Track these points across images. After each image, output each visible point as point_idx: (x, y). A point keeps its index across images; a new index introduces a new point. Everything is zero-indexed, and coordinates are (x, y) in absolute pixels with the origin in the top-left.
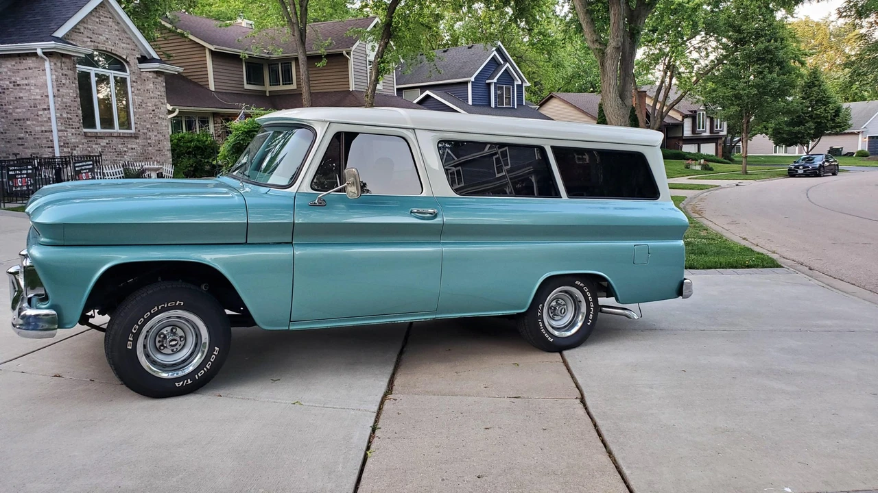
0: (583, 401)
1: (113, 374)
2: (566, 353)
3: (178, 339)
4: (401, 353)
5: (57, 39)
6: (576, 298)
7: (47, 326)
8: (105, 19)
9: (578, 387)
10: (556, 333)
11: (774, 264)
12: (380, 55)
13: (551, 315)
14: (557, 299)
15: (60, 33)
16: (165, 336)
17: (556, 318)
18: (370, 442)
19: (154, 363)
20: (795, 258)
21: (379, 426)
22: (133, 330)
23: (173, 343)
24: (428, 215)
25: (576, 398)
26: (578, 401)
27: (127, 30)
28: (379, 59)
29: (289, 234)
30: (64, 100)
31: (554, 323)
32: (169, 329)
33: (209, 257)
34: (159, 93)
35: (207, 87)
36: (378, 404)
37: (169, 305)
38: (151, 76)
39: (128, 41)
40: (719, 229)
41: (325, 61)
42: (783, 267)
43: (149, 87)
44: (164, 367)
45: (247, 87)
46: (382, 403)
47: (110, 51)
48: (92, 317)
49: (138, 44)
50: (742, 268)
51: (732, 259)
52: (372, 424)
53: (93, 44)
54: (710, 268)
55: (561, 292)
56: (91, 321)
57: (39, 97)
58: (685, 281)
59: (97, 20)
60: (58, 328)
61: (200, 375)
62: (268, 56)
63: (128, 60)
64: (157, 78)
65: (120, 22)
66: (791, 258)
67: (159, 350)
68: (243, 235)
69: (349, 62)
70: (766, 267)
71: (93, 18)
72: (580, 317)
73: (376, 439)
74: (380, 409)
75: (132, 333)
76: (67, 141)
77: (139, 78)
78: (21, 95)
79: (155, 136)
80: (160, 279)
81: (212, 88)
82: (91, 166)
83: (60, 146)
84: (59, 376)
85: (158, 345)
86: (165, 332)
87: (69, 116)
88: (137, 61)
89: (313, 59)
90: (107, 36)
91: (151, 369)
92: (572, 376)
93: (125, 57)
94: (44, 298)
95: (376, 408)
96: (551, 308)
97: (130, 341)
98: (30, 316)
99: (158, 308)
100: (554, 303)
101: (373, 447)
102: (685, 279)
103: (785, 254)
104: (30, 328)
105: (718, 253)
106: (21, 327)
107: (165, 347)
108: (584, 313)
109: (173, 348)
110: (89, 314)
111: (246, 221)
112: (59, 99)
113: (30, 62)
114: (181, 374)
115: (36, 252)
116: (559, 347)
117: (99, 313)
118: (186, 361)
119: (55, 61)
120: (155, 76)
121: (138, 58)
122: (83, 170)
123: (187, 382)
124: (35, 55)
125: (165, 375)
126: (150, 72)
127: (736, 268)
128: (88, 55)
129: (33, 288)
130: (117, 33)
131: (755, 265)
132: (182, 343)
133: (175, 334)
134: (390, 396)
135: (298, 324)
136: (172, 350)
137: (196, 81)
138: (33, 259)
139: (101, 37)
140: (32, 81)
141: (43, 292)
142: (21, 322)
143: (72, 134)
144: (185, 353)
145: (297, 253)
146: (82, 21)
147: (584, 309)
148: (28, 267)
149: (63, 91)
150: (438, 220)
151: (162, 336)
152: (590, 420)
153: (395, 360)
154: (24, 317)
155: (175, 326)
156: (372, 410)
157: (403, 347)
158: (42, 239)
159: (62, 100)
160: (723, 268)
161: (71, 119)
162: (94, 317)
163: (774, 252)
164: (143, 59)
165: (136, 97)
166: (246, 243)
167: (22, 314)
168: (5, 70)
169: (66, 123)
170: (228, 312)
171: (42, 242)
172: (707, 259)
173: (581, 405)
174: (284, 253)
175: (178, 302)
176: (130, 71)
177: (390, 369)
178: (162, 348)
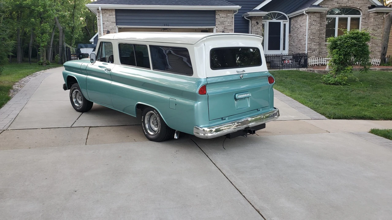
5: (315, 6)
15: (316, 3)
30: (312, 31)
34: (377, 23)
38: (373, 15)
43: (371, 21)
47: (349, 6)
49: (369, 0)
53: (338, 4)
57: (305, 31)
63: (361, 9)
76: (311, 48)
77: (367, 16)
78: (301, 30)
79: (371, 45)
82: (292, 58)
83: (308, 50)
87: (314, 37)
88: (368, 8)
93: (359, 8)
112: (310, 31)
119: (310, 15)
120: (376, 14)
121: (369, 7)
122: (286, 59)
124: (303, 14)
126: (373, 13)
140: (304, 24)
143: (314, 45)
149: (312, 27)
161: (314, 38)
164: (373, 6)
165: (363, 26)
168: (299, 21)
169: (311, 40)
176: (362, 14)
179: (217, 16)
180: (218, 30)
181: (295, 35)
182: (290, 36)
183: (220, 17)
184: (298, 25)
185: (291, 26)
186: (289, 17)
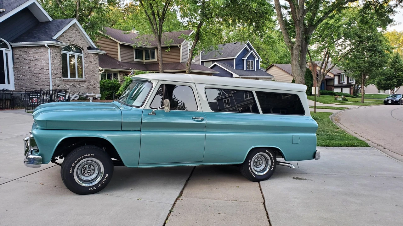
0: (264, 204)
1: (63, 184)
2: (261, 182)
3: (91, 170)
4: (188, 180)
5: (54, 40)
6: (267, 158)
7: (37, 162)
8: (75, 31)
9: (263, 197)
10: (256, 173)
11: (366, 146)
12: (194, 47)
13: (255, 165)
14: (258, 158)
15: (55, 37)
16: (86, 168)
17: (257, 166)
18: (168, 217)
19: (81, 180)
20: (377, 143)
21: (173, 211)
22: (72, 166)
23: (89, 171)
24: (200, 120)
25: (262, 202)
26: (262, 203)
27: (84, 36)
28: (193, 49)
29: (140, 127)
30: (55, 66)
31: (256, 169)
32: (88, 165)
33: (105, 136)
34: (96, 63)
35: (117, 60)
36: (174, 201)
37: (88, 155)
38: (92, 55)
39: (84, 40)
40: (345, 128)
41: (169, 49)
42: (370, 147)
43: (91, 60)
44: (85, 182)
45: (135, 60)
46: (176, 201)
47: (76, 45)
48: (57, 159)
49: (88, 42)
50: (351, 147)
51: (346, 142)
52: (170, 210)
53: (69, 41)
54: (336, 146)
55: (259, 155)
56: (56, 161)
57: (45, 64)
58: (317, 152)
59: (71, 31)
60: (42, 163)
61: (99, 186)
62: (145, 47)
64: (95, 56)
66: (376, 143)
67: (83, 174)
68: (120, 127)
69: (180, 50)
70: (362, 147)
71: (69, 31)
72: (268, 167)
73: (171, 216)
74: (175, 203)
75: (72, 167)
76: (55, 83)
77: (88, 56)
78: (38, 63)
79: (93, 81)
80: (85, 145)
81: (120, 60)
82: (65, 94)
83: (52, 85)
84: (42, 184)
85: (83, 172)
86: (86, 167)
87: (57, 72)
88: (87, 49)
89: (164, 48)
90: (75, 38)
91: (78, 182)
92: (262, 193)
93: (82, 47)
94: (37, 151)
95: (173, 203)
96: (255, 162)
97: (71, 170)
98: (31, 158)
99: (83, 156)
100: (256, 160)
101: (169, 219)
102: (317, 151)
103: (374, 141)
104: (31, 163)
105: (340, 140)
106: (27, 162)
107: (86, 173)
108: (270, 165)
109: (89, 174)
110: (56, 158)
111: (121, 121)
112: (53, 65)
113: (42, 49)
114: (91, 185)
115: (35, 132)
116: (258, 180)
117: (60, 158)
118: (94, 180)
119: (52, 49)
120: (94, 55)
121: (87, 48)
122: (61, 96)
123: (94, 188)
124: (44, 46)
125: (84, 185)
126: (92, 53)
127: (348, 146)
128: (67, 46)
129: (33, 147)
130: (79, 37)
131: (357, 146)
132: (93, 172)
133: (90, 168)
134: (180, 198)
135: (142, 165)
136: (89, 175)
137: (113, 57)
138: (34, 135)
139: (72, 39)
140: (43, 58)
141: (37, 149)
142: (27, 160)
143: (58, 80)
144: (94, 176)
145: (142, 135)
146: (65, 32)
147: (270, 163)
148: (32, 138)
149: (55, 61)
150: (204, 122)
151: (85, 168)
152: (265, 212)
153: (185, 183)
154: (29, 159)
155: (90, 164)
156: (171, 204)
157: (190, 177)
158: (38, 127)
159: (54, 65)
160: (342, 147)
162: (58, 160)
163: (369, 140)
164: (90, 48)
165: (86, 64)
166: (121, 130)
167: (28, 157)
168: (32, 53)
169: (56, 75)
170: (113, 159)
171: (38, 128)
172: (335, 142)
173: (263, 205)
174: (137, 134)
175: (92, 154)
176: (84, 53)
177: (182, 186)
178: (84, 173)
181: (25, 67)
182: (15, 68)
184: (30, 57)
185: (16, 56)
186: (13, 46)
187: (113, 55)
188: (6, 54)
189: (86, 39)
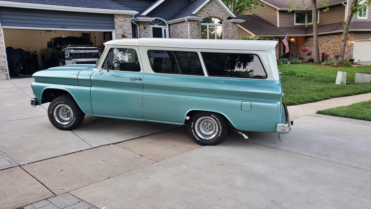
5: (193, 15)
8: (214, 5)
15: (194, 13)
22: (51, 108)
27: (224, 8)
28: (353, 5)
34: (234, 31)
35: (276, 26)
38: (231, 24)
39: (224, 12)
41: (328, 9)
43: (230, 29)
45: (295, 24)
47: (215, 16)
49: (228, 13)
53: (208, 15)
57: (186, 36)
59: (211, 6)
62: (307, 9)
63: (222, 19)
64: (234, 25)
65: (220, 5)
69: (346, 8)
71: (209, 5)
77: (227, 26)
78: (182, 36)
81: (278, 26)
90: (214, 11)
97: (51, 111)
99: (58, 102)
112: (191, 36)
113: (185, 24)
119: (191, 23)
120: (233, 24)
121: (227, 18)
124: (185, 21)
128: (207, 19)
130: (219, 9)
139: (212, 12)
140: (185, 31)
146: (203, 7)
147: (217, 130)
149: (193, 33)
159: (192, 36)
164: (230, 18)
165: (225, 33)
166: (79, 85)
168: (179, 27)
175: (63, 102)
176: (224, 23)
179: (116, 20)
180: (118, 34)
183: (119, 21)
184: (178, 31)
185: (171, 31)
186: (169, 24)
187: (273, 22)
188: (165, 30)
189: (226, 11)
